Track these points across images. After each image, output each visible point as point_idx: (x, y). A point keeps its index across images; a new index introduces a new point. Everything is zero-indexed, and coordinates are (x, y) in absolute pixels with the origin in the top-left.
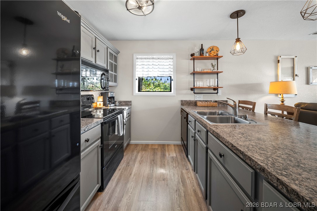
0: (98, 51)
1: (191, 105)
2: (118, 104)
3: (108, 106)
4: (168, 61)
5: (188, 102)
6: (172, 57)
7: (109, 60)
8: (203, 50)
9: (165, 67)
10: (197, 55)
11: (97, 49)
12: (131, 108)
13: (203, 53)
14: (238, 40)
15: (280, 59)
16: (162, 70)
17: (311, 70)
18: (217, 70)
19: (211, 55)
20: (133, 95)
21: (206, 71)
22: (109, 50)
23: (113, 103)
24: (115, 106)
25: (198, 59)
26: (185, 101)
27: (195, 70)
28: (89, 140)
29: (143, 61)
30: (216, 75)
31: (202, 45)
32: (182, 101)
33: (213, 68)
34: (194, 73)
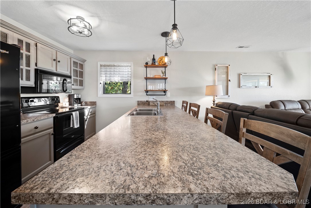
0: (59, 62)
1: (146, 105)
2: (84, 104)
3: (74, 106)
4: (127, 68)
5: (143, 102)
6: (130, 65)
7: (72, 68)
8: (155, 59)
9: (125, 73)
10: (150, 63)
11: (58, 60)
12: (95, 107)
13: (155, 63)
14: (166, 54)
15: (217, 67)
16: (122, 76)
17: (241, 76)
18: (165, 76)
19: (160, 64)
20: (97, 96)
21: (156, 77)
22: (73, 60)
23: (80, 104)
24: (81, 105)
25: (150, 67)
26: (140, 101)
27: (148, 76)
28: (38, 128)
29: (106, 68)
30: (164, 80)
31: (154, 55)
32: (138, 101)
33: (163, 75)
34: (147, 79)
